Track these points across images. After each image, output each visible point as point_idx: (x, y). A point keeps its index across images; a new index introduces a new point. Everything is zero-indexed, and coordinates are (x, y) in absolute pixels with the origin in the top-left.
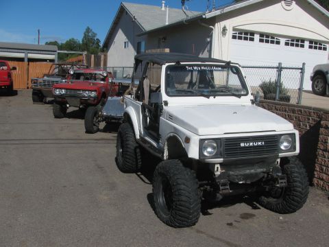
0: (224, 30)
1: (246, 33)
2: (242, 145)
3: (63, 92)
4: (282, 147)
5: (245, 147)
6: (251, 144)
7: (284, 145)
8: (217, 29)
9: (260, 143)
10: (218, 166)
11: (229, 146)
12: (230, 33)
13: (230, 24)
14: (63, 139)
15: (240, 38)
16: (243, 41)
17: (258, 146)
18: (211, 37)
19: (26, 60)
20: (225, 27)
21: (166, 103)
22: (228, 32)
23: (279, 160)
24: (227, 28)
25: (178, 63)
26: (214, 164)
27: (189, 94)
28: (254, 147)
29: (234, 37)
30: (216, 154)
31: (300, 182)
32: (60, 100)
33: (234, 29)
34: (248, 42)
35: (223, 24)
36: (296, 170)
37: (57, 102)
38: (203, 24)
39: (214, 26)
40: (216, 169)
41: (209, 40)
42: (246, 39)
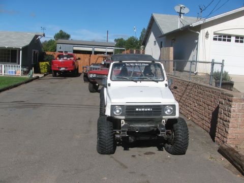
0: (207, 34)
1: (225, 36)
2: (137, 110)
3: (95, 76)
4: (166, 113)
5: (138, 111)
6: (143, 110)
7: (168, 111)
8: (202, 33)
9: (149, 109)
10: (123, 121)
11: (129, 110)
12: (211, 36)
13: (211, 30)
14: (72, 105)
15: (220, 40)
16: (222, 42)
17: (147, 111)
18: (197, 39)
19: (93, 53)
20: (207, 32)
21: (109, 85)
22: (209, 36)
23: (164, 120)
24: (209, 33)
25: (121, 61)
26: (120, 120)
27: (121, 79)
28: (145, 111)
29: (215, 39)
30: (121, 114)
31: (181, 135)
32: (92, 80)
33: (215, 34)
34: (226, 42)
35: (206, 30)
36: (180, 128)
37: (91, 82)
38: (191, 31)
39: (199, 31)
40: (122, 122)
41: (196, 41)
42: (224, 40)
